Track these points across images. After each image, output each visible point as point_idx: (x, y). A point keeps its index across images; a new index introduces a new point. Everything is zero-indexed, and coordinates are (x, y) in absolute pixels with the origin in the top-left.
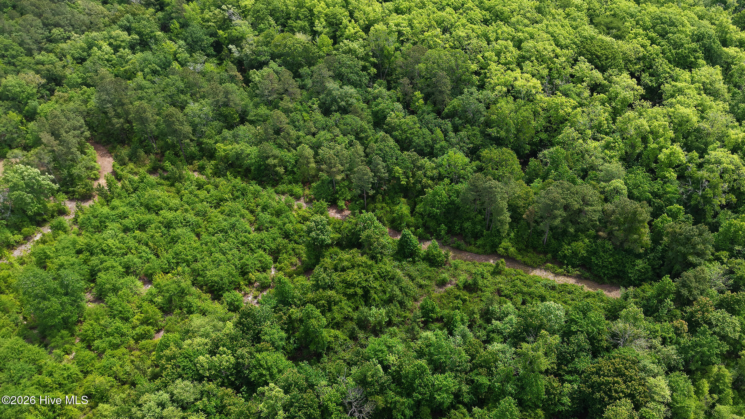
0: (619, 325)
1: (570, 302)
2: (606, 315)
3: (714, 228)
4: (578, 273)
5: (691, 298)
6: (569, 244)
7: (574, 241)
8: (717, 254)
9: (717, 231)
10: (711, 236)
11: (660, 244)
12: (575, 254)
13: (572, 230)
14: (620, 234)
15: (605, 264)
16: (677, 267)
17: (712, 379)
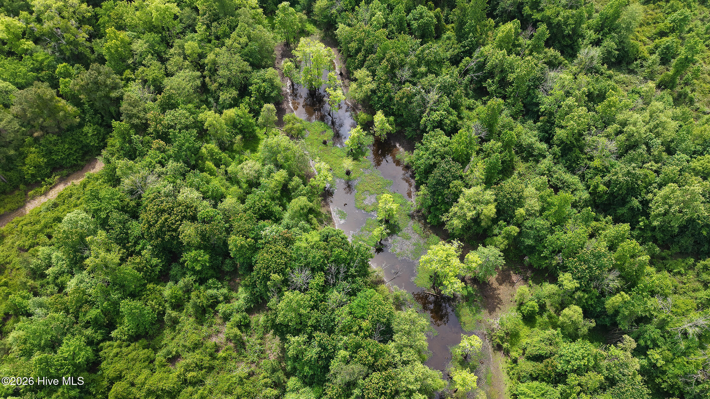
0: (127, 183)
1: (79, 202)
2: (111, 185)
3: (102, 60)
4: (58, 177)
5: (144, 121)
6: (24, 164)
7: (24, 158)
8: (124, 77)
9: (106, 60)
10: (106, 68)
11: (84, 104)
12: (37, 167)
13: (12, 152)
14: (49, 122)
15: (67, 153)
16: (112, 109)
17: (209, 158)
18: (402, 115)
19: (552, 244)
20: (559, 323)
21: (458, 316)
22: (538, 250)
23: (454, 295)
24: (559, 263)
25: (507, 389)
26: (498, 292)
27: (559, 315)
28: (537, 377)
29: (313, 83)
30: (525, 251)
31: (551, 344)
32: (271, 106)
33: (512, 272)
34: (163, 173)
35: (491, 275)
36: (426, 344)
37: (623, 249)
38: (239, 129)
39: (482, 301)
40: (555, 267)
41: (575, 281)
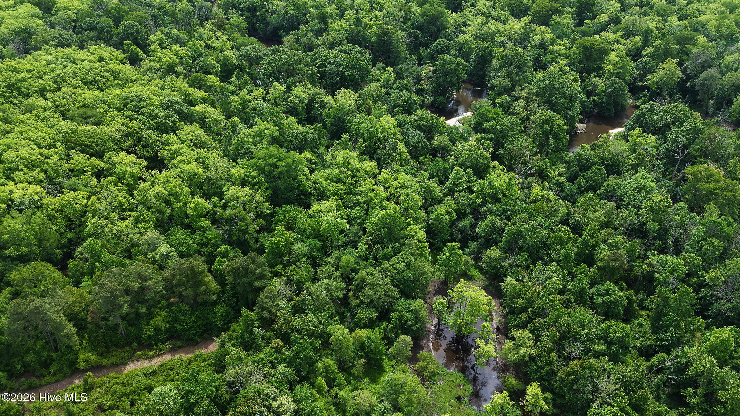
0: (230, 373)
1: (176, 377)
2: (214, 371)
4: (169, 346)
5: (273, 317)
6: (148, 324)
7: (151, 319)
8: (274, 270)
11: (227, 285)
12: (158, 330)
13: (143, 310)
14: (189, 293)
15: (190, 325)
16: (250, 297)
17: (323, 374)
18: (564, 397)
29: (463, 329)
32: (409, 339)
34: (270, 375)
38: (366, 353)
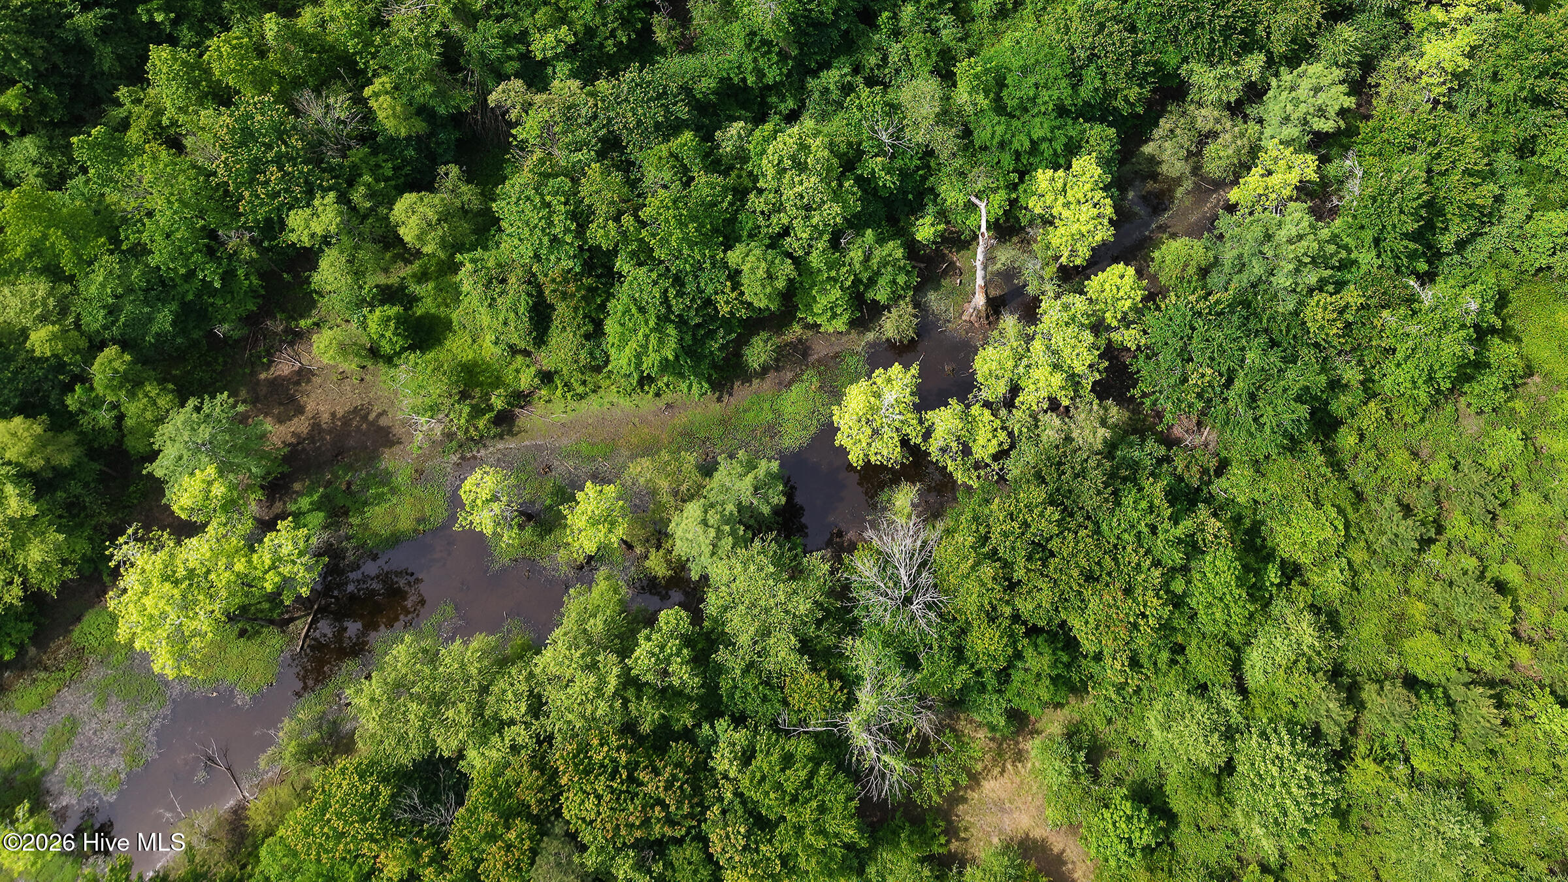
19: (181, 254)
20: (442, 255)
21: (395, 540)
22: (199, 295)
23: (318, 555)
24: (252, 241)
25: (625, 403)
26: (326, 417)
27: (418, 254)
28: (593, 321)
30: (196, 335)
31: (503, 281)
33: (263, 376)
35: (263, 436)
36: (479, 641)
37: (232, 71)
39: (350, 467)
40: (263, 251)
41: (316, 202)
